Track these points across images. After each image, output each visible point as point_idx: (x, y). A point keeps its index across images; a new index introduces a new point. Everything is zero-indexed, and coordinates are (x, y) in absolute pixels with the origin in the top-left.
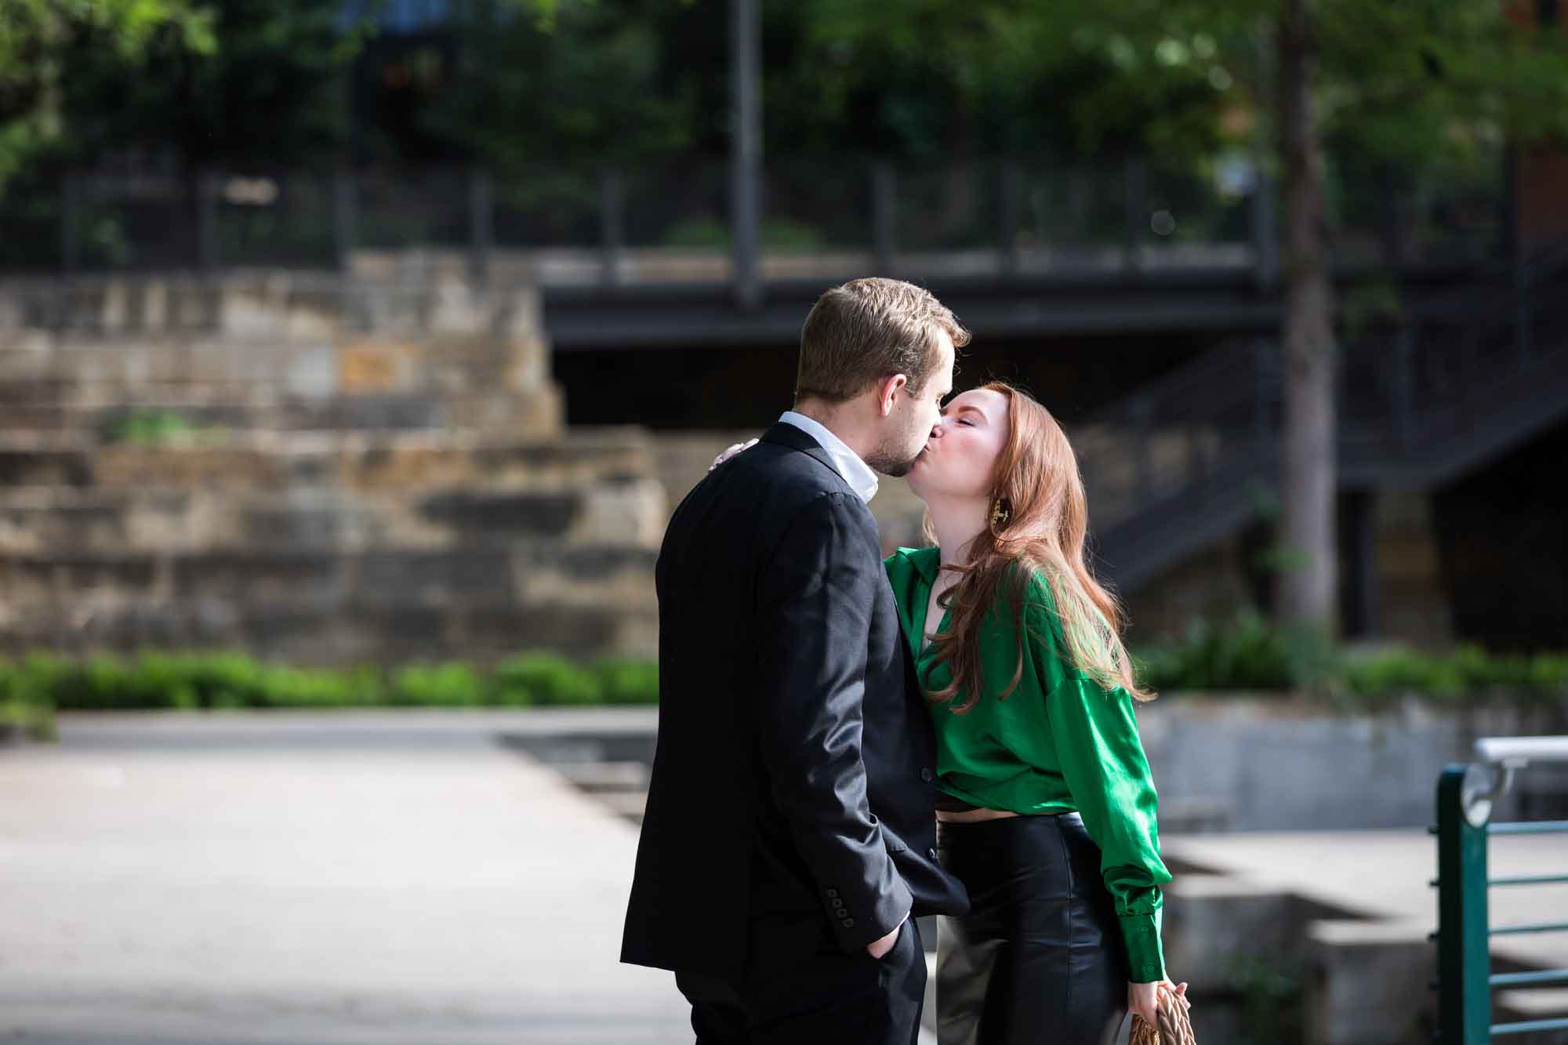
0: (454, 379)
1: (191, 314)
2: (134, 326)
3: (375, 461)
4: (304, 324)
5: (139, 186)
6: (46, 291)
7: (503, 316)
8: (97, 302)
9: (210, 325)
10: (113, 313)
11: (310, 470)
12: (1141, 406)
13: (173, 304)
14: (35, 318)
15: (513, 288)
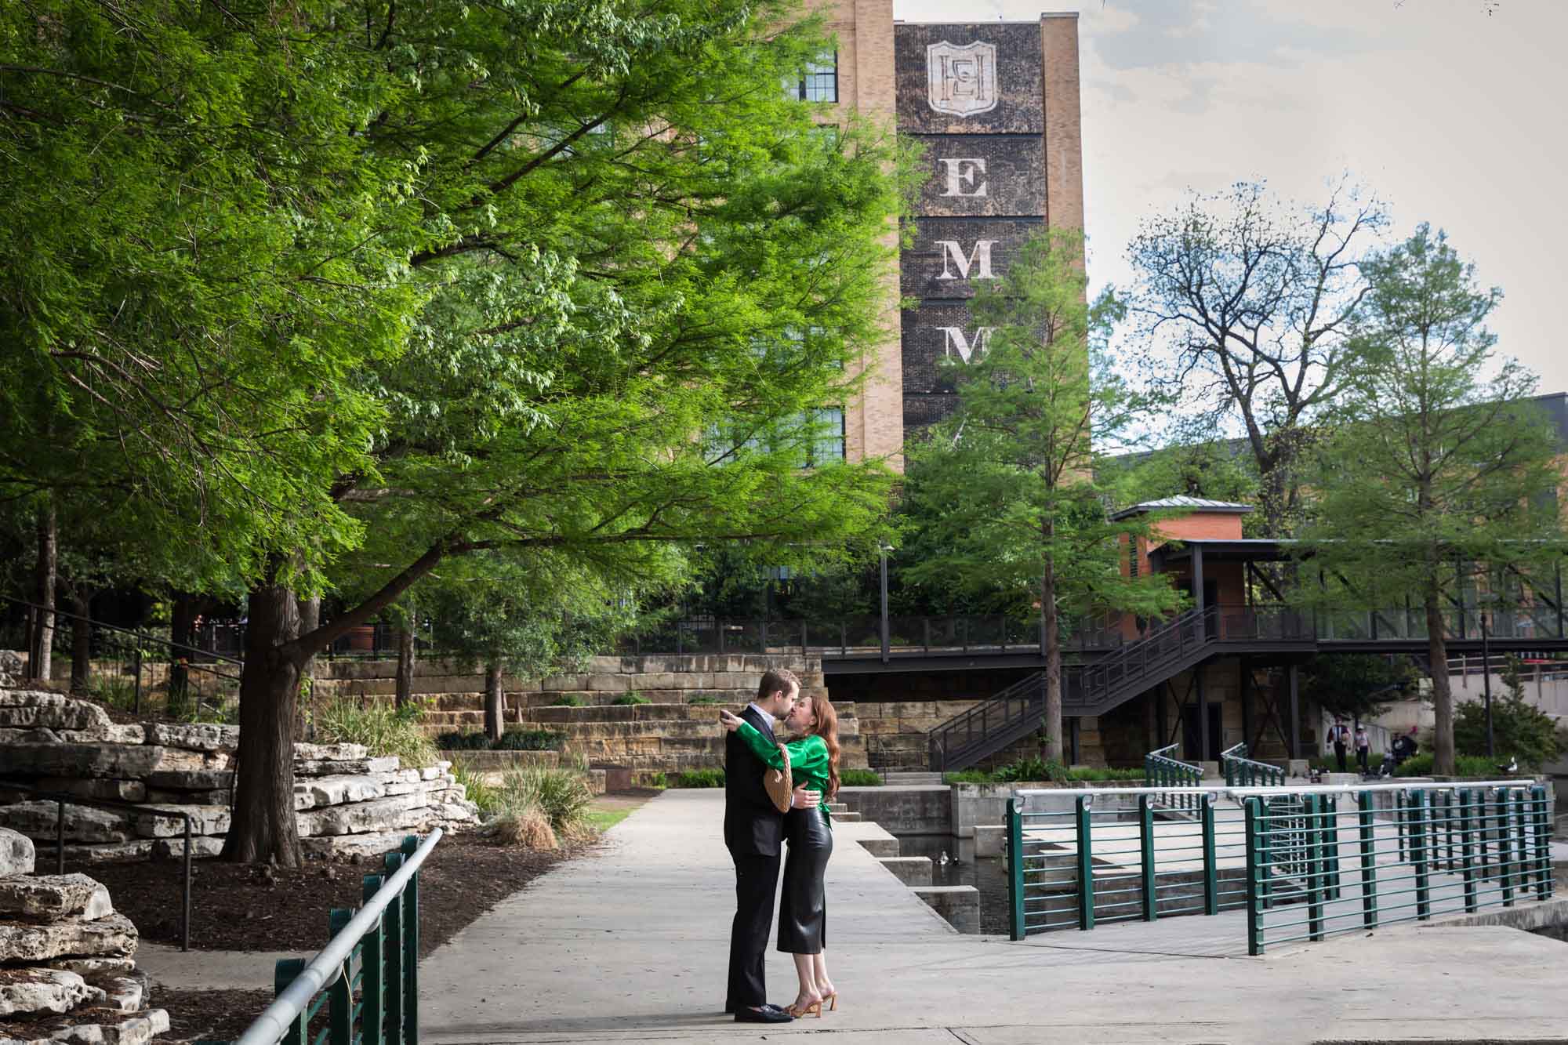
1: (717, 666)
2: (700, 669)
5: (703, 626)
6: (673, 658)
7: (812, 665)
8: (689, 661)
9: (723, 670)
12: (1006, 692)
13: (711, 662)
14: (669, 668)
15: (814, 657)
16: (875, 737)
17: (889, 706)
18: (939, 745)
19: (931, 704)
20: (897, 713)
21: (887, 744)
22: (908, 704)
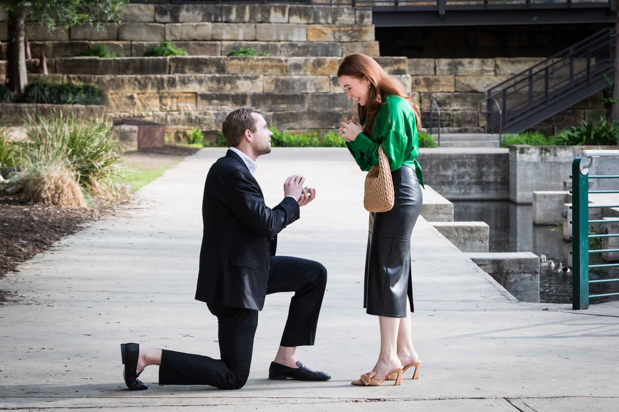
0: (345, 38)
1: (259, 17)
2: (240, 20)
3: (319, 64)
4: (295, 19)
6: (211, 7)
7: (362, 17)
8: (229, 11)
9: (265, 20)
10: (233, 17)
11: (297, 67)
12: (571, 50)
13: (252, 12)
14: (207, 17)
15: (365, 8)
16: (429, 96)
17: (444, 63)
18: (498, 105)
19: (490, 61)
20: (453, 70)
21: (440, 104)
22: (466, 61)
